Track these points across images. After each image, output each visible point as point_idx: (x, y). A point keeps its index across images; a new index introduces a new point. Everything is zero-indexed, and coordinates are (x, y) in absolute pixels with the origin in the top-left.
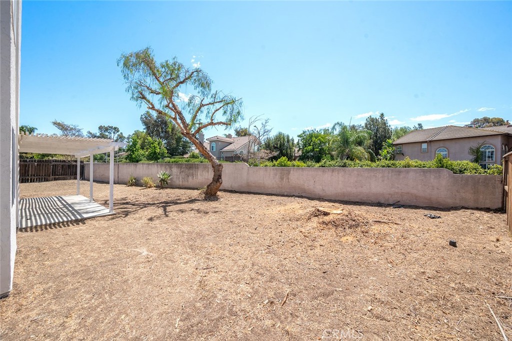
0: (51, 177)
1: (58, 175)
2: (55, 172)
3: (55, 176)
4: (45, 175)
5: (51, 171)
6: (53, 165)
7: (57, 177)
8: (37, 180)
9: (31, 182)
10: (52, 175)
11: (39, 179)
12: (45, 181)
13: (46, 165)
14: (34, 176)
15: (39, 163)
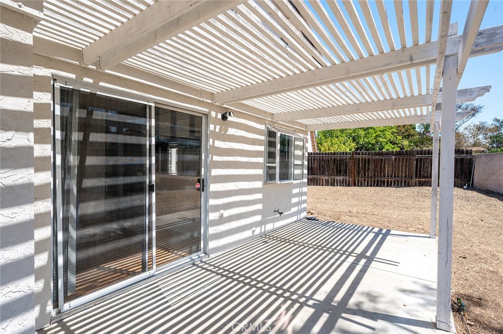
0: (415, 180)
1: (424, 177)
2: (420, 171)
3: (420, 178)
4: (406, 177)
5: (414, 169)
6: (417, 160)
7: (424, 180)
8: (395, 184)
9: (388, 186)
10: (416, 177)
11: (398, 181)
12: (405, 186)
13: (407, 159)
14: (391, 176)
15: (398, 157)
